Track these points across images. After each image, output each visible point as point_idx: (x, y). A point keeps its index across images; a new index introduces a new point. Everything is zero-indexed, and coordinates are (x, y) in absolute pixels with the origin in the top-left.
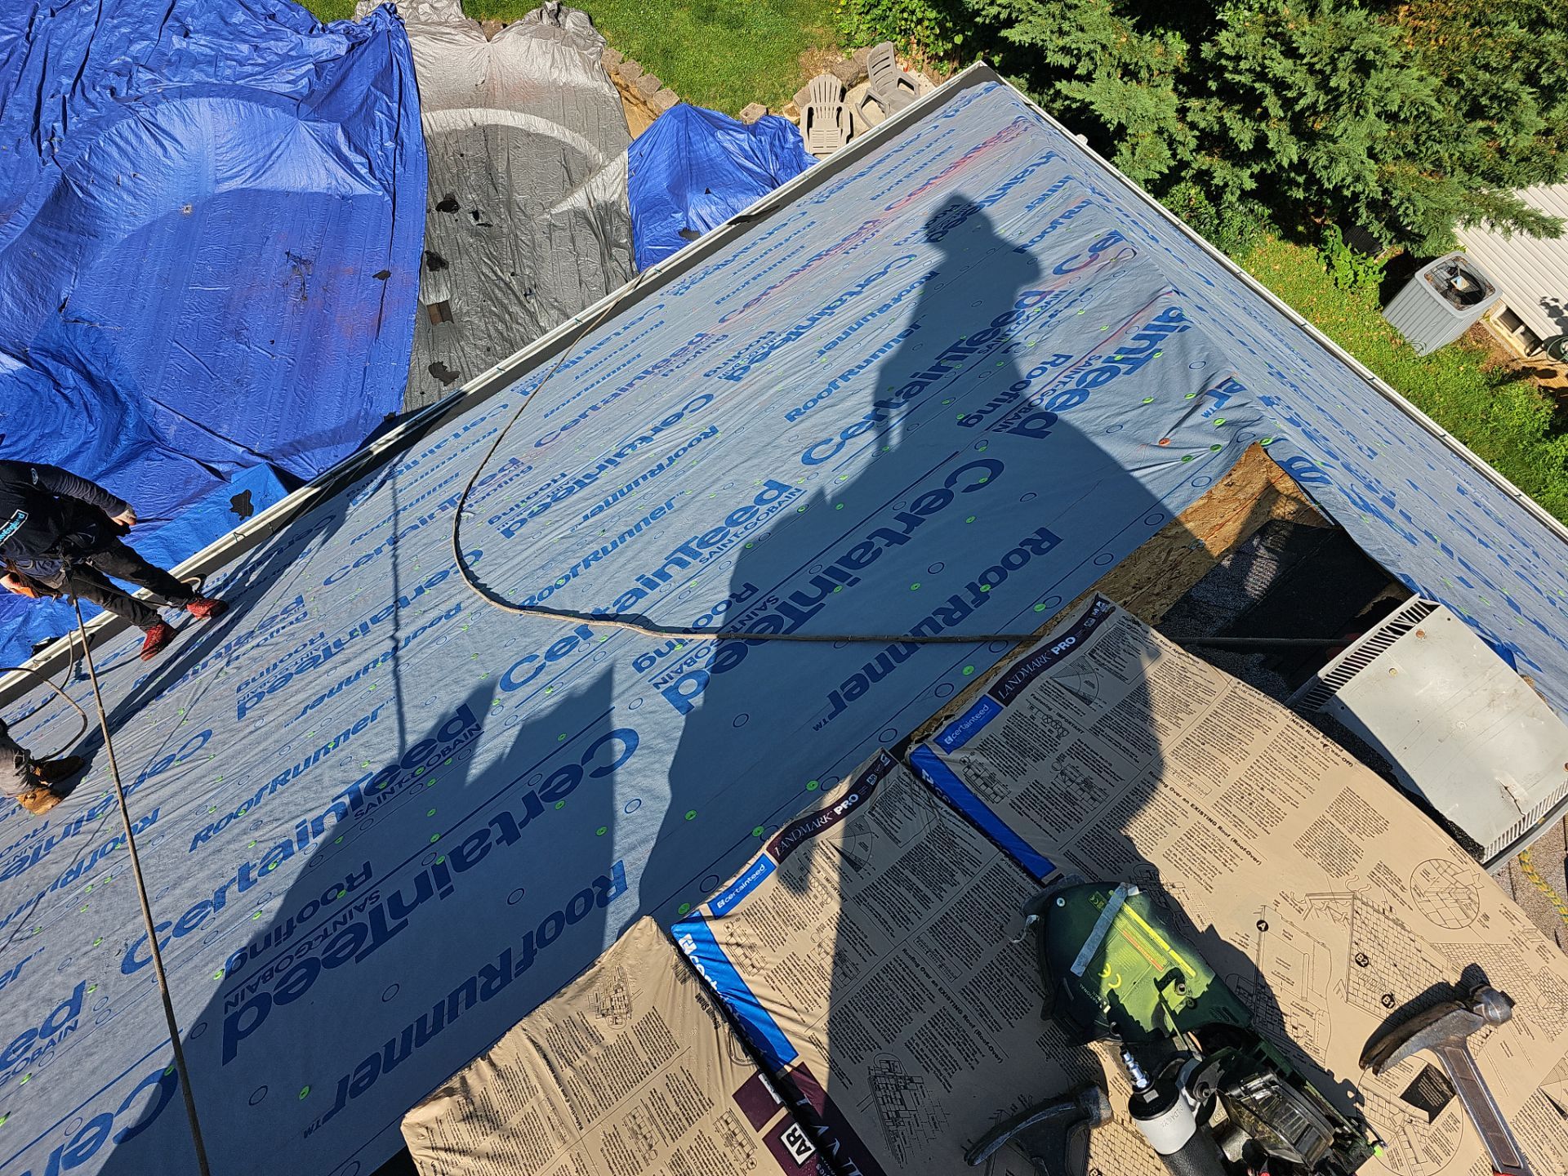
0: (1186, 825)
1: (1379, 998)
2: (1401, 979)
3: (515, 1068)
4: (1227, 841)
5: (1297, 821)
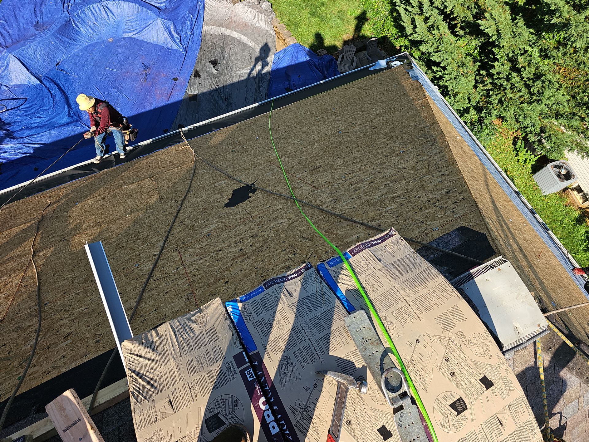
1: (450, 372)
2: (458, 368)
3: (164, 335)
4: (413, 313)
5: (437, 311)
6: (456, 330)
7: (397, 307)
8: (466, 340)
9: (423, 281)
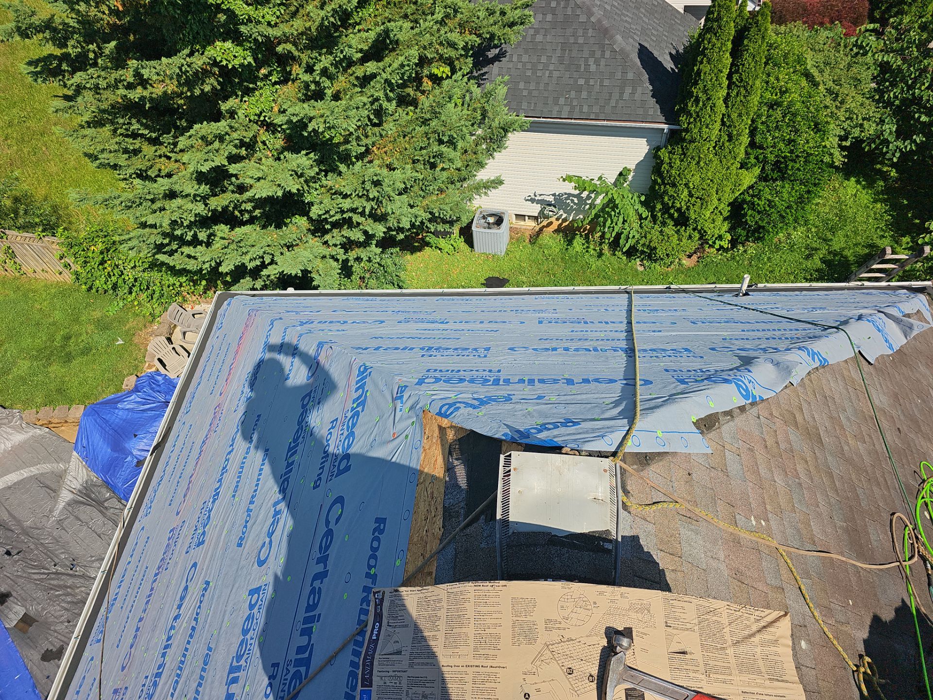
0: (469, 678)
1: (587, 681)
2: (588, 664)
4: (489, 670)
5: (506, 633)
6: (541, 626)
7: (469, 687)
8: (560, 623)
9: (459, 616)
